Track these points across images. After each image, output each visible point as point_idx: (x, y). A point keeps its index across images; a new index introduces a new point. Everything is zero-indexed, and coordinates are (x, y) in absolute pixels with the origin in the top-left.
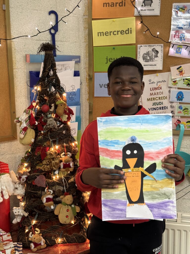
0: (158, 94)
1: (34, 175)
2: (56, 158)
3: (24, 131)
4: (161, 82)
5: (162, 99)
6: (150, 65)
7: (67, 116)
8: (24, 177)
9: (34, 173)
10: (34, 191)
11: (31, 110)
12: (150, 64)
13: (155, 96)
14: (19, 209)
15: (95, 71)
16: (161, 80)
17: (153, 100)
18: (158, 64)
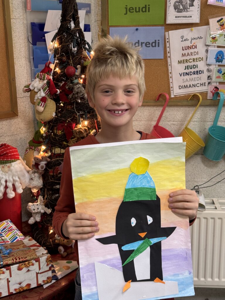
0: (192, 54)
1: (58, 160)
3: (43, 103)
4: (197, 39)
5: (196, 61)
8: (43, 164)
9: (57, 158)
12: (183, 16)
13: (188, 58)
14: (37, 205)
15: (110, 25)
16: (196, 36)
17: (185, 62)
18: (194, 15)
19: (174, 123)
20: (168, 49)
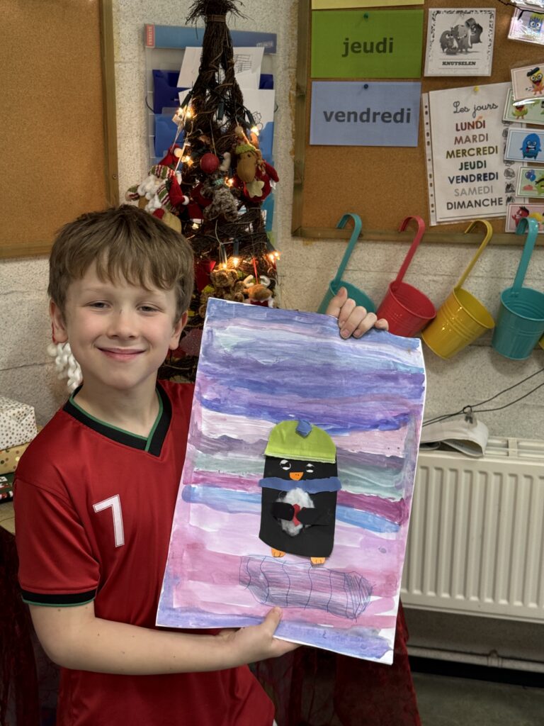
0: (474, 139)
2: (235, 286)
4: (486, 109)
5: (484, 154)
6: (460, 63)
7: (262, 184)
10: (181, 366)
11: (169, 169)
12: (458, 61)
13: (467, 146)
16: (485, 103)
17: (461, 155)
18: (480, 59)
19: (435, 278)
20: (427, 128)
